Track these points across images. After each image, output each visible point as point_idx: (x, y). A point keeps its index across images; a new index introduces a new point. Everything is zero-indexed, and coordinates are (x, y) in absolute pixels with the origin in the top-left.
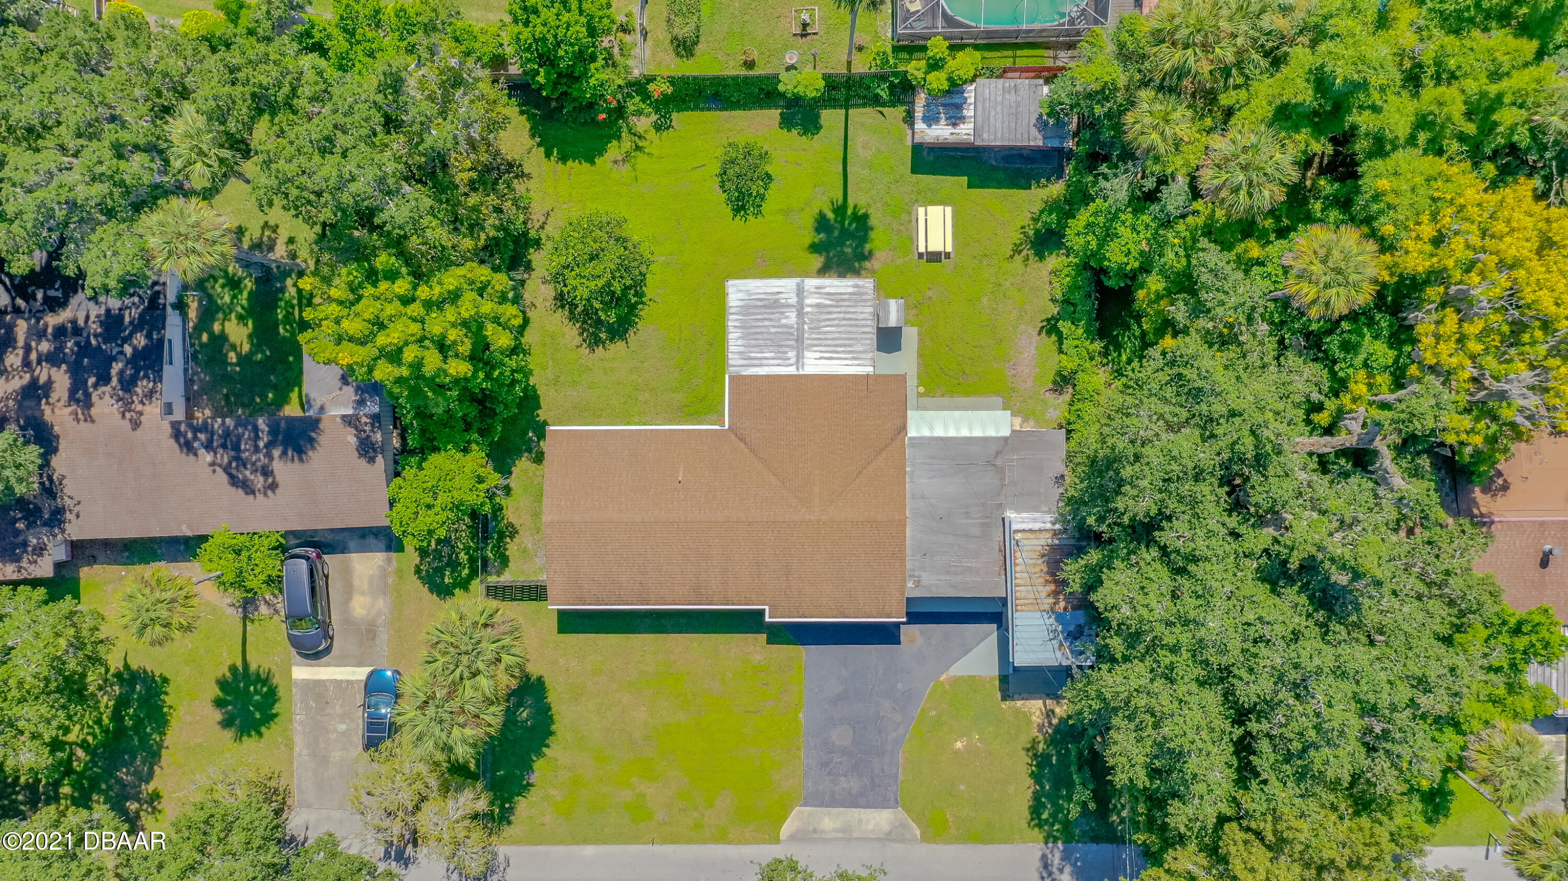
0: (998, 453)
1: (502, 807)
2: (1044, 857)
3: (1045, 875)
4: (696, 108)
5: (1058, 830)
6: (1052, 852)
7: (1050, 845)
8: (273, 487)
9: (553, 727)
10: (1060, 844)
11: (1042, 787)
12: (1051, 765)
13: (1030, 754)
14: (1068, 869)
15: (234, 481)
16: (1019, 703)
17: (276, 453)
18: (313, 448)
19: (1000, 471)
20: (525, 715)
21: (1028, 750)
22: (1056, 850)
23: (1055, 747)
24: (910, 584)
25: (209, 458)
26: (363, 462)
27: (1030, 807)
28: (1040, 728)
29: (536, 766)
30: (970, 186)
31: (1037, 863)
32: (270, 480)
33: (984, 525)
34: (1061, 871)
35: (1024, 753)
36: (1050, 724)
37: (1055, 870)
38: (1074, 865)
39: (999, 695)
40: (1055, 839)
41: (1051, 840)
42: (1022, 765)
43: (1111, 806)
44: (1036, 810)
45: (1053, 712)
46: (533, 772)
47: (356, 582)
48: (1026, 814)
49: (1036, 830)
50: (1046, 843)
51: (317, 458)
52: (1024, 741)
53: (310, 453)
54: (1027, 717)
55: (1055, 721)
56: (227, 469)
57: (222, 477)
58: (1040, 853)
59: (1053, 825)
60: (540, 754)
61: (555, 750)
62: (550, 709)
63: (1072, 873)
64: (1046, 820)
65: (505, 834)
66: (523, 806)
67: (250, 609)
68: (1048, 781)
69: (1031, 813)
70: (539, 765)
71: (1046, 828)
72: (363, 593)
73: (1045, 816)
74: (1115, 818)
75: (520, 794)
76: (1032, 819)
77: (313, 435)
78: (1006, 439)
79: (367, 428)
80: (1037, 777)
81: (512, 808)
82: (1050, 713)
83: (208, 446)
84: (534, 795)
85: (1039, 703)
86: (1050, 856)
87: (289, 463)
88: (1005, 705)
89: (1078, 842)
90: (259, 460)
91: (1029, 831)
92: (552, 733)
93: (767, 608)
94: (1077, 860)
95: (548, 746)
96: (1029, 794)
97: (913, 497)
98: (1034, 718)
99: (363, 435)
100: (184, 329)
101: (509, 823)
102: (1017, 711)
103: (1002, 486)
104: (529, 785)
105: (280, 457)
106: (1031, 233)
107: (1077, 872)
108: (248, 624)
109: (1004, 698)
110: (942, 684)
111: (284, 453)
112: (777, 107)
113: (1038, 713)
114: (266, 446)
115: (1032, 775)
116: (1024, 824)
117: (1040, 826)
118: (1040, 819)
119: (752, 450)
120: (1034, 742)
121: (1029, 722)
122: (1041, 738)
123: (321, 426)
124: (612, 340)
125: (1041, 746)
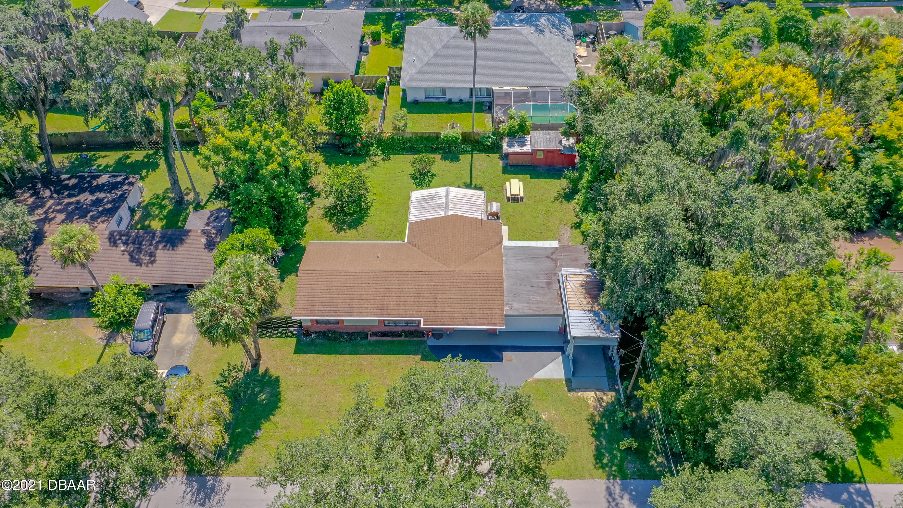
0: (552, 253)
1: (234, 451)
2: (608, 488)
3: (611, 500)
4: (402, 154)
5: (615, 471)
6: (613, 485)
7: (612, 481)
8: (153, 262)
9: (280, 404)
10: (618, 480)
11: (601, 443)
12: (604, 429)
13: (591, 423)
14: (626, 496)
15: (132, 259)
16: (580, 394)
17: (161, 246)
18: (182, 244)
19: (555, 260)
20: (263, 397)
21: (589, 420)
22: (616, 484)
23: (606, 419)
24: (507, 308)
25: (123, 248)
26: (206, 251)
27: (594, 455)
28: (595, 408)
29: (263, 427)
30: (531, 178)
31: (604, 493)
32: (152, 259)
33: (547, 282)
34: (622, 497)
35: (586, 422)
36: (601, 406)
37: (617, 497)
38: (630, 494)
39: (566, 389)
40: (615, 477)
41: (612, 477)
42: (586, 429)
43: (650, 455)
44: (598, 457)
45: (602, 399)
46: (260, 430)
47: (180, 327)
48: (593, 460)
49: (601, 470)
50: (609, 479)
51: (181, 250)
52: (585, 415)
53: (179, 247)
54: (585, 401)
55: (604, 404)
56: (131, 254)
57: (127, 257)
58: (604, 486)
59: (611, 467)
60: (267, 419)
61: (278, 418)
62: (280, 394)
63: (630, 500)
64: (606, 465)
65: (231, 469)
66: (249, 451)
67: (111, 340)
68: (604, 438)
69: (596, 459)
70: (266, 426)
71: (607, 469)
72: (182, 333)
73: (605, 461)
74: (654, 462)
75: (248, 443)
76: (597, 463)
77: (184, 238)
78: (556, 248)
79: (213, 236)
80: (596, 437)
81: (240, 452)
82: (600, 400)
83: (125, 243)
84: (257, 445)
85: (592, 394)
86: (612, 488)
87: (166, 251)
88: (571, 394)
89: (630, 479)
90: (150, 249)
91: (596, 471)
92: (278, 408)
93: (422, 319)
94: (632, 490)
95: (274, 415)
96: (593, 447)
97: (507, 270)
98: (590, 402)
99: (210, 238)
100: (130, 222)
101: (236, 461)
102: (579, 398)
103: (556, 266)
104: (255, 437)
105: (162, 248)
106: (563, 193)
107: (633, 499)
108: (107, 348)
109: (570, 390)
110: (530, 383)
111: (165, 246)
112: (439, 154)
113: (592, 399)
114: (156, 243)
115: (593, 435)
116: (591, 466)
117: (603, 467)
118: (602, 463)
119: (419, 249)
120: (592, 415)
121: (587, 405)
122: (596, 413)
123: (189, 234)
124: (349, 229)
125: (597, 418)
